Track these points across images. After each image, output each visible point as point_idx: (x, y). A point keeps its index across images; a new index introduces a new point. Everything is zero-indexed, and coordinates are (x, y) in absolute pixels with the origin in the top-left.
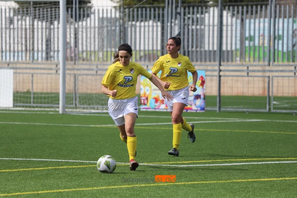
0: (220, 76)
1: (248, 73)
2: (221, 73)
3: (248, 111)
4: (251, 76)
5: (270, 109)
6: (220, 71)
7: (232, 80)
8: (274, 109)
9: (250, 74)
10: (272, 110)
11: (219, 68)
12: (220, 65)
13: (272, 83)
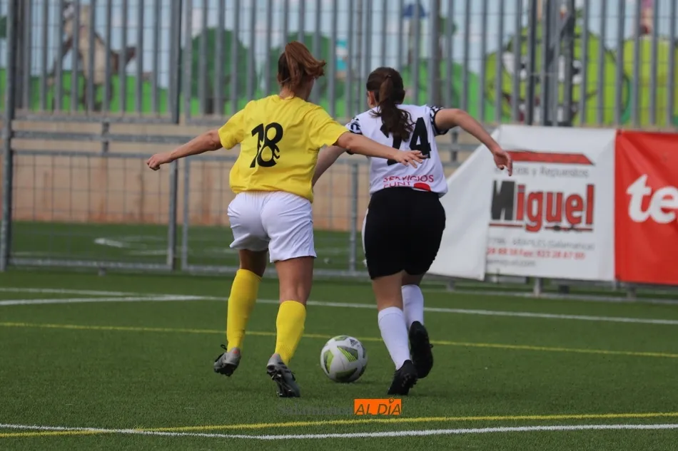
0: (11, 153)
1: (106, 144)
2: (15, 144)
3: (104, 269)
4: (118, 155)
5: (176, 262)
6: (12, 135)
7: (71, 167)
8: (191, 261)
9: (115, 147)
10: (184, 266)
11: (10, 126)
12: (12, 116)
13: (187, 180)
